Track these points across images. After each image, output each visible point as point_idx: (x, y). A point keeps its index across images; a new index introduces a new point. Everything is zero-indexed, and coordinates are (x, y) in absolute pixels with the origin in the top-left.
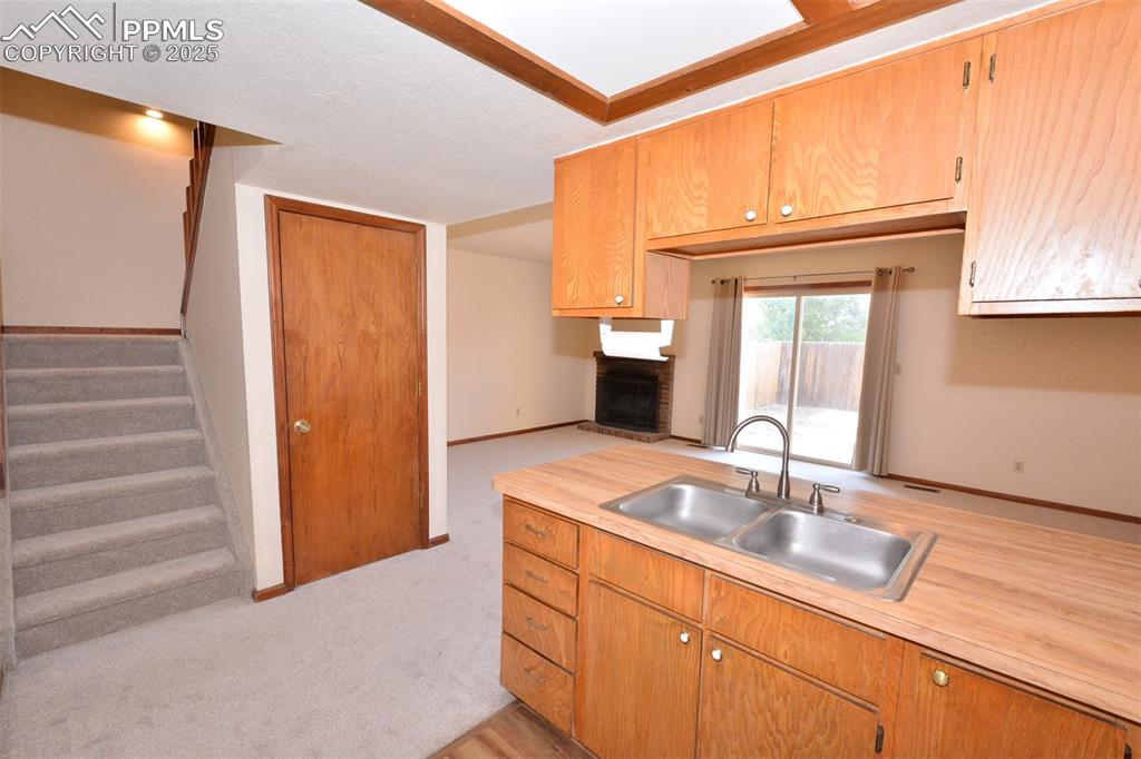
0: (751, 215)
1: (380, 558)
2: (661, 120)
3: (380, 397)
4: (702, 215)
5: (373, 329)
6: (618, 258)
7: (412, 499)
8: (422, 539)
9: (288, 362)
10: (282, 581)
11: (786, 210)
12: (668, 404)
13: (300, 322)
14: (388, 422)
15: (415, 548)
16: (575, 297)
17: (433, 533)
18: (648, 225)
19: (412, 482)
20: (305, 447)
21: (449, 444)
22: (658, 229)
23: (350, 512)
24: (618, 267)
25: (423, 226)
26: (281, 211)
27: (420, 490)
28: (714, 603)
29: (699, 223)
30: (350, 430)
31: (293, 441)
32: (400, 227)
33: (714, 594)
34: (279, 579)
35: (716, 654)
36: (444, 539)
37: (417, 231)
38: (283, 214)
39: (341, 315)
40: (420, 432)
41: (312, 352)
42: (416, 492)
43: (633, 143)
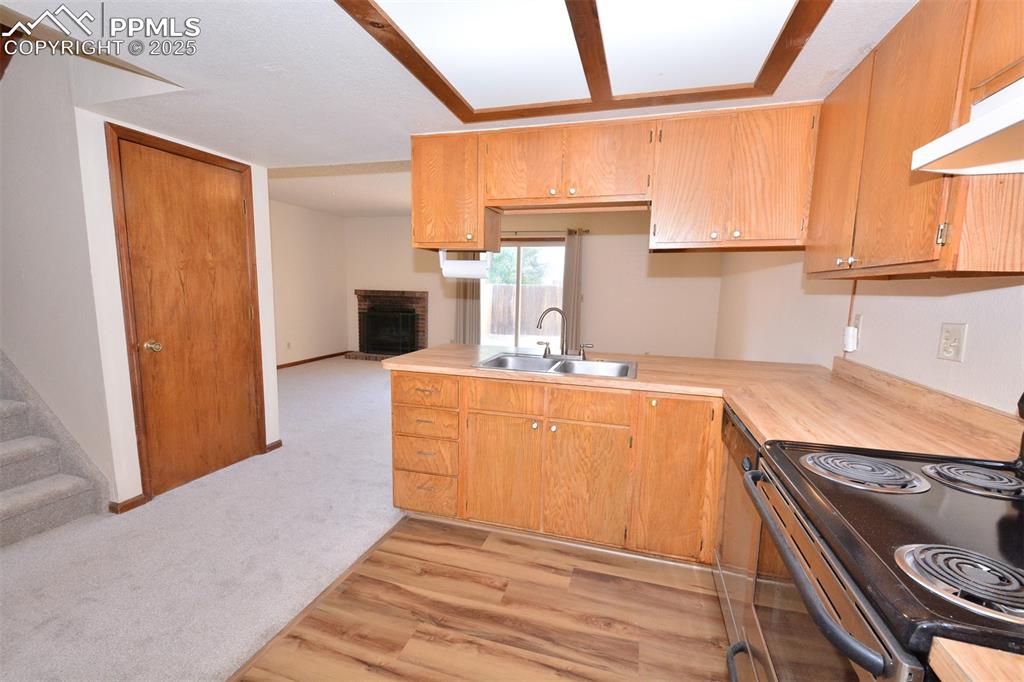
0: (553, 192)
1: (225, 465)
2: (495, 126)
3: (218, 319)
4: (523, 188)
5: (209, 257)
6: (467, 210)
7: (250, 412)
8: (261, 446)
9: (135, 285)
10: (141, 492)
11: (572, 191)
12: (425, 332)
13: (144, 248)
14: (227, 342)
15: (255, 454)
16: (433, 234)
17: (270, 440)
18: (487, 191)
19: (249, 394)
20: (155, 365)
21: (279, 367)
22: (494, 193)
23: (198, 425)
24: (466, 216)
25: (249, 167)
26: (122, 140)
27: (256, 402)
28: (550, 402)
29: (523, 193)
30: (194, 349)
31: (143, 360)
32: (229, 165)
33: (550, 397)
34: (139, 491)
35: (554, 428)
36: (278, 444)
37: (243, 171)
38: (123, 142)
39: (179, 242)
40: (255, 352)
41: (156, 276)
42: (253, 403)
43: (476, 137)
